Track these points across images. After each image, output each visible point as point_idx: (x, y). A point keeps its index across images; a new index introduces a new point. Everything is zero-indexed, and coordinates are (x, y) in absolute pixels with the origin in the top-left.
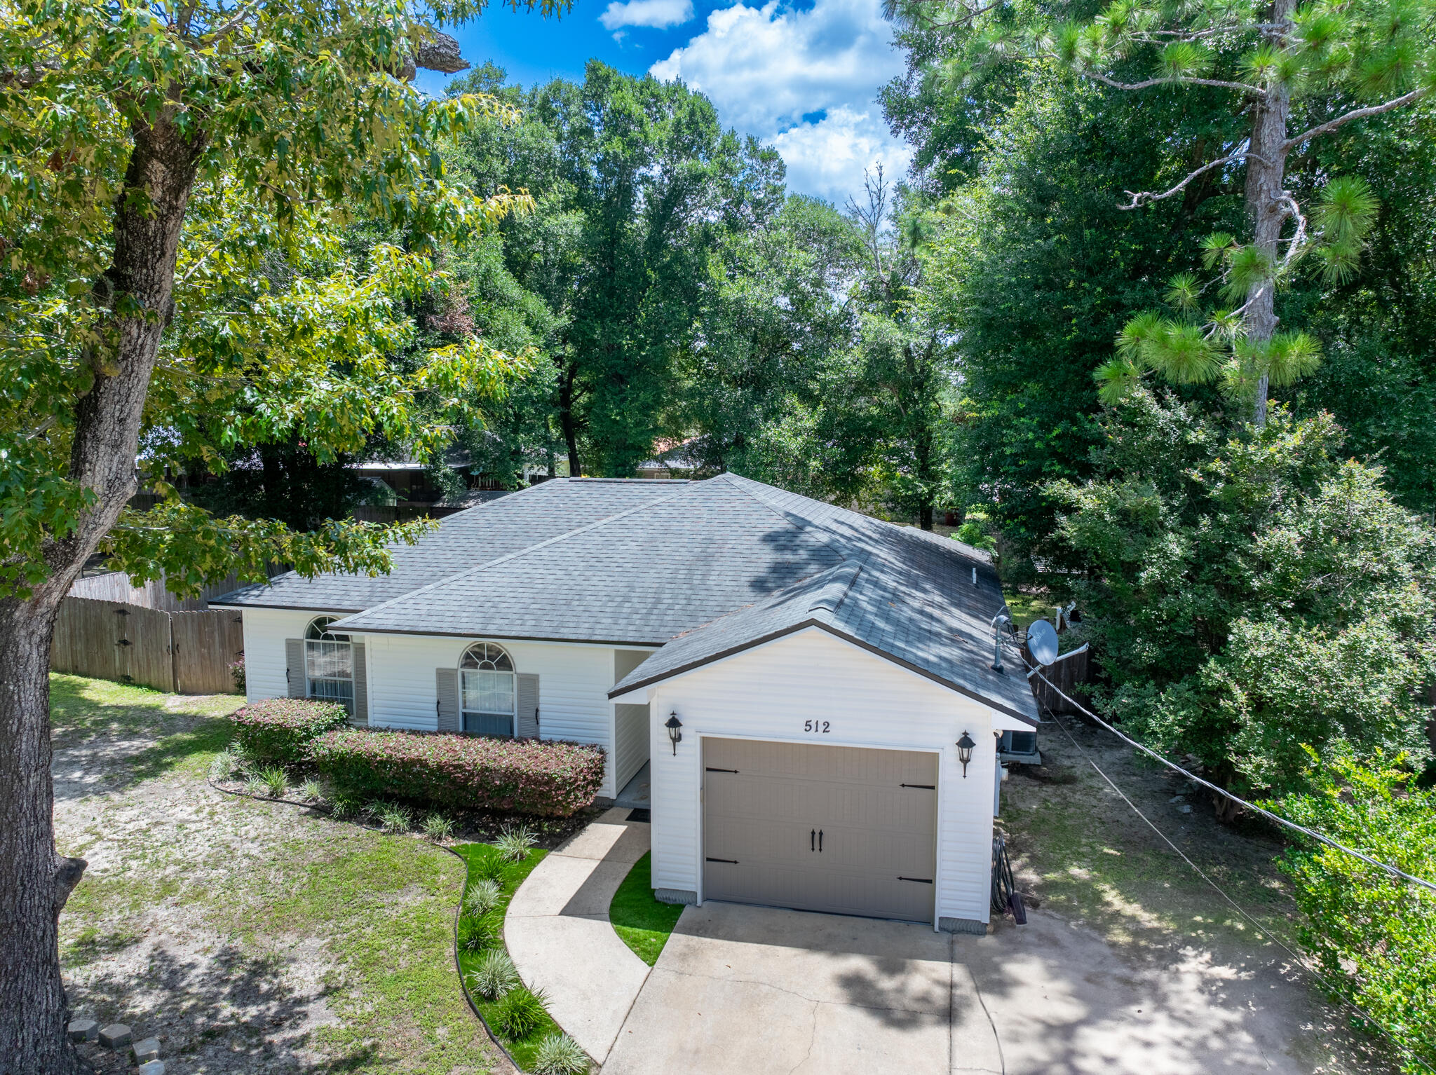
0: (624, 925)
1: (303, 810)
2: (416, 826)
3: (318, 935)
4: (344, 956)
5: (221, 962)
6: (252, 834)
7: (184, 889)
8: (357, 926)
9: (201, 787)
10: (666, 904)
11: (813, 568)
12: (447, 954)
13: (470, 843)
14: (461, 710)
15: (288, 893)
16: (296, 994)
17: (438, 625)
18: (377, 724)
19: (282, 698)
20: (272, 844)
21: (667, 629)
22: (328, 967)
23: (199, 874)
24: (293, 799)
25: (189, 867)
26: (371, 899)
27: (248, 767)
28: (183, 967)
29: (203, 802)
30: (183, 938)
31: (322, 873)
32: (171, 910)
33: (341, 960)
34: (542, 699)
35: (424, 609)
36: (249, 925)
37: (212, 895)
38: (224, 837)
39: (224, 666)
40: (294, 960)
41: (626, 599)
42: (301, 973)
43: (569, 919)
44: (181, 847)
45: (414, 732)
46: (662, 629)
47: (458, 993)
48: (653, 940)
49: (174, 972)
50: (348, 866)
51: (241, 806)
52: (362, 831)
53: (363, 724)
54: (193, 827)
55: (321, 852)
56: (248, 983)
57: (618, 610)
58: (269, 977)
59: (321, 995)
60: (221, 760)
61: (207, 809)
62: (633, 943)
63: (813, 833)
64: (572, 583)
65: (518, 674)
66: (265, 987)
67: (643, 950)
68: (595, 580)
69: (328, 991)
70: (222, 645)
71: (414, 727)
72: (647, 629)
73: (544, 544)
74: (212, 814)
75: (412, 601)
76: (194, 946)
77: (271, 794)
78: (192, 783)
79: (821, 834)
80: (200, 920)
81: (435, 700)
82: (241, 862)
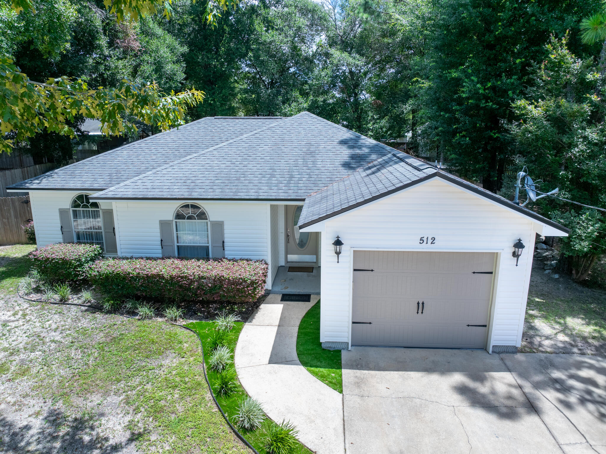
0: (311, 366)
1: (83, 308)
2: (159, 313)
3: (115, 394)
4: (138, 408)
5: (49, 421)
6: (54, 326)
7: (13, 368)
8: (141, 384)
9: (14, 299)
10: (329, 351)
11: (374, 157)
12: (207, 399)
13: (195, 321)
14: (176, 244)
15: (87, 364)
16: (111, 442)
17: (160, 193)
18: (124, 255)
19: (60, 243)
20: (68, 332)
21: (303, 191)
22: (128, 418)
23: (22, 356)
24: (75, 302)
25: (14, 352)
26: (144, 364)
27: (43, 285)
28: (21, 429)
29: (17, 308)
30: (19, 406)
31: (106, 349)
32: (6, 385)
33: (136, 411)
34: (226, 236)
35: (149, 185)
36: (65, 391)
37: (34, 371)
38: (35, 330)
39: (19, 228)
40: (102, 415)
41: (273, 176)
42: (110, 425)
43: (276, 366)
44: (6, 339)
45: (148, 258)
46: (299, 191)
47: (226, 428)
48: (333, 375)
49: (15, 434)
50: (122, 343)
51: (43, 309)
52: (125, 319)
53: (116, 256)
54: (13, 325)
55: (102, 335)
56: (73, 437)
57: (270, 182)
58: (87, 430)
59: (131, 440)
60: (24, 282)
61: (21, 313)
62: (323, 378)
63: (418, 303)
64: (237, 168)
65: (211, 222)
66: (87, 438)
67: (331, 382)
68: (250, 166)
69: (134, 438)
70: (16, 217)
71: (148, 255)
72: (290, 191)
73: (214, 148)
74: (24, 315)
75: (140, 181)
76: (27, 412)
77: (61, 300)
78: (8, 297)
79: (423, 303)
80: (28, 391)
81: (159, 239)
82: (50, 346)
